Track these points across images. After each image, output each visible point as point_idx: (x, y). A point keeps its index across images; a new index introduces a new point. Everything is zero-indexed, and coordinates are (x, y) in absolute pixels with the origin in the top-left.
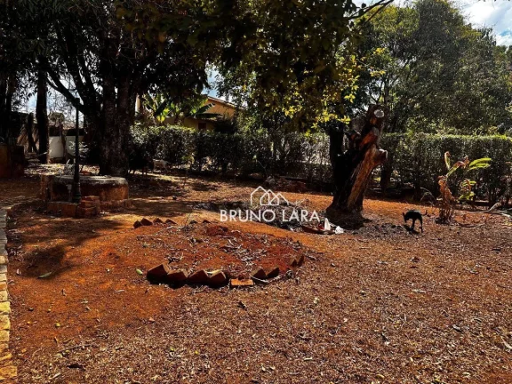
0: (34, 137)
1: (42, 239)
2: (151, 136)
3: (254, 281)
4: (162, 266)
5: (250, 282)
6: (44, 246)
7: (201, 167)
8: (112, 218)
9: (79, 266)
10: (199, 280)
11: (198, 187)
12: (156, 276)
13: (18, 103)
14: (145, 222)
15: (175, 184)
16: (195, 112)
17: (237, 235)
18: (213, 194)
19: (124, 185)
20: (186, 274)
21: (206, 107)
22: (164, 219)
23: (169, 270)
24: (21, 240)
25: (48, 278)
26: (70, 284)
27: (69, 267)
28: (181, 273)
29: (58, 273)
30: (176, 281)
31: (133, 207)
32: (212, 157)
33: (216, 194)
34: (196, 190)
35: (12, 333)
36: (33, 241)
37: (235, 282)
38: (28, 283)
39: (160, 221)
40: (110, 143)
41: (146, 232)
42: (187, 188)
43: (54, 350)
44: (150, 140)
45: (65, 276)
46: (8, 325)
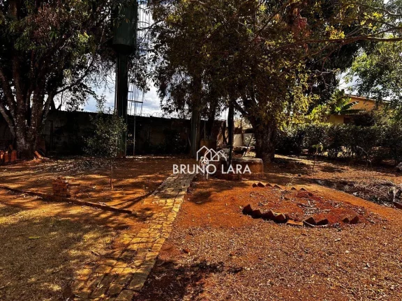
0: (226, 135)
1: (204, 188)
2: (299, 131)
3: (304, 223)
4: (249, 205)
5: (301, 224)
6: (204, 190)
7: (336, 154)
8: (246, 182)
9: (214, 201)
10: (268, 216)
11: (326, 169)
12: (247, 211)
13: (218, 115)
14: (260, 185)
15: (308, 166)
16: (339, 109)
17: (318, 199)
18: (337, 175)
19: (260, 164)
20: (262, 212)
21: (351, 104)
22: (273, 185)
23: (254, 208)
24: (196, 187)
25: (199, 204)
26: (206, 208)
27: (210, 201)
28: (259, 211)
29: (204, 203)
30: (256, 215)
31: (265, 178)
32: (346, 145)
33: (339, 174)
34: (323, 171)
35: (175, 219)
36: (200, 188)
37: (290, 222)
38: (190, 204)
39: (270, 185)
40: (262, 137)
41: (259, 190)
42: (316, 169)
43: (187, 228)
44: (298, 134)
45: (207, 204)
46: (175, 216)
